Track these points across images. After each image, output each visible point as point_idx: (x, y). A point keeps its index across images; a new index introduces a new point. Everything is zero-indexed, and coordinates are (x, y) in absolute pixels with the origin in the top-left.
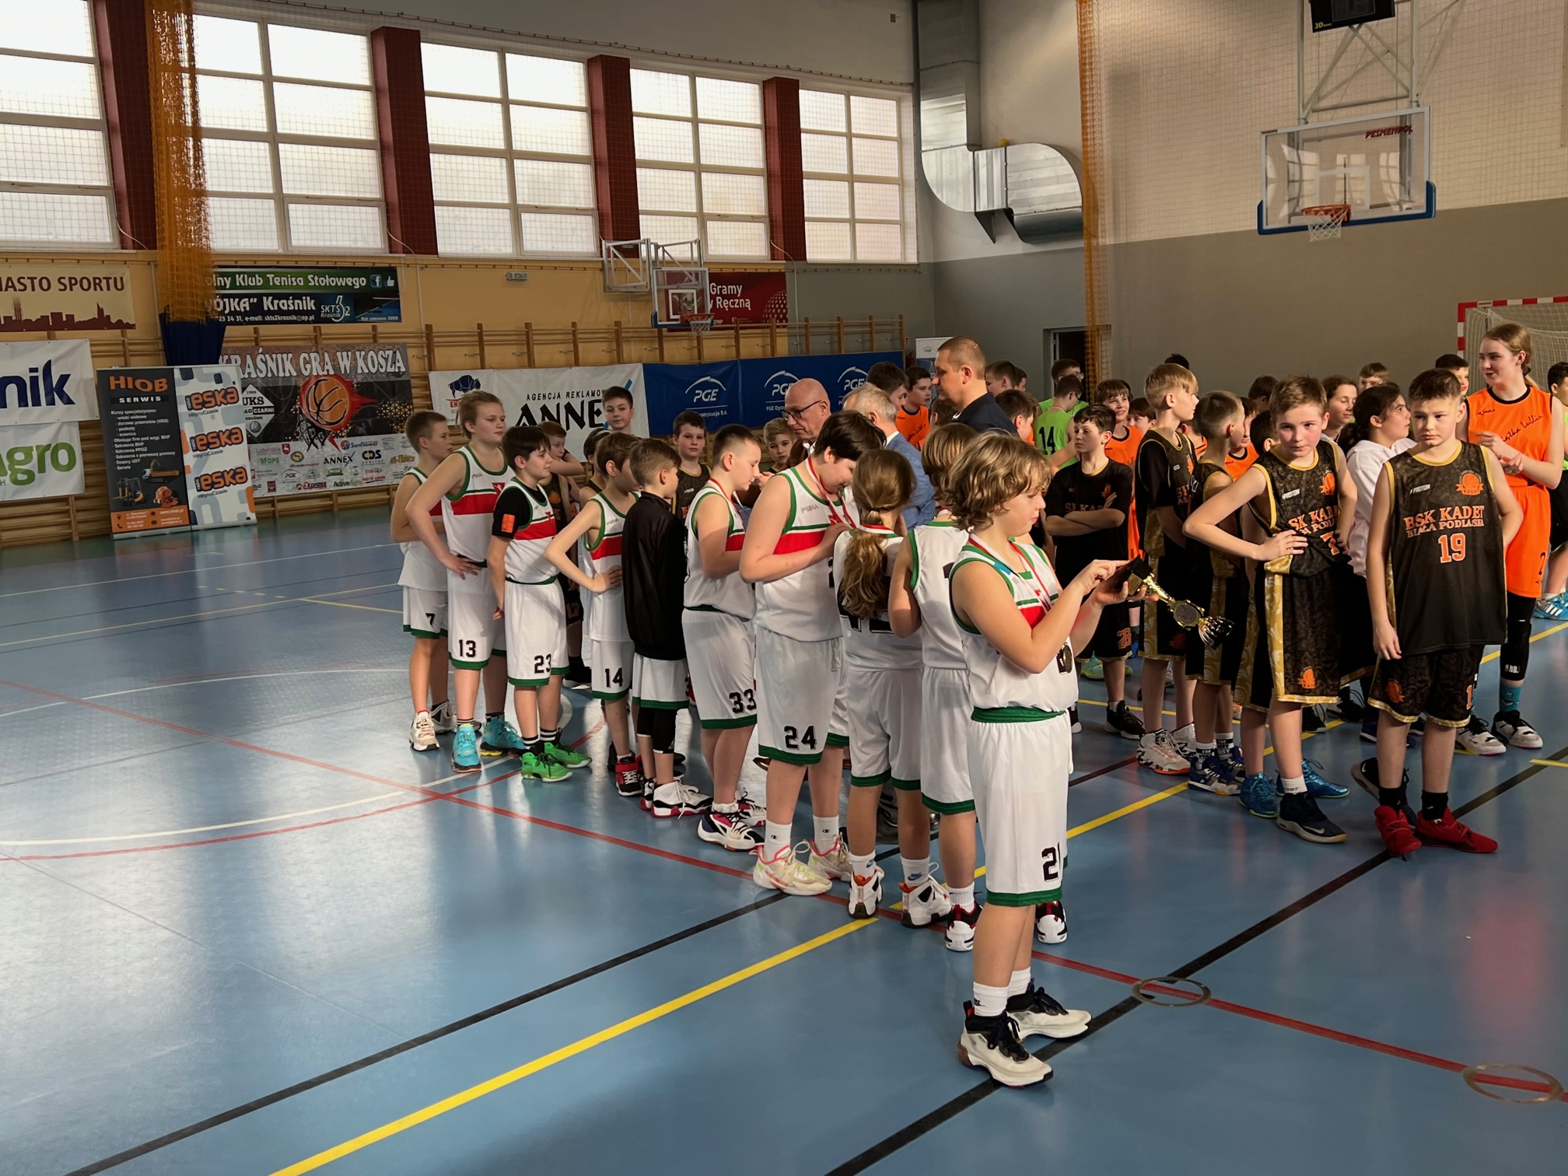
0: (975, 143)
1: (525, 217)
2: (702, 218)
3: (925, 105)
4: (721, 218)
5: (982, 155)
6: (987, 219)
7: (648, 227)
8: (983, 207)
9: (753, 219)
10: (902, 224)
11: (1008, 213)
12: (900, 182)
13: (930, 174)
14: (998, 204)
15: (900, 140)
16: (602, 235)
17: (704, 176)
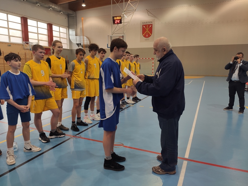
0: (76, 35)
1: (11, 37)
2: (38, 40)
3: (70, 30)
4: (41, 40)
5: (77, 37)
6: (78, 44)
7: (30, 40)
8: (77, 43)
9: (46, 41)
10: (67, 44)
11: (80, 44)
12: (67, 39)
13: (70, 38)
14: (79, 43)
15: (66, 34)
16: (23, 41)
17: (39, 35)
